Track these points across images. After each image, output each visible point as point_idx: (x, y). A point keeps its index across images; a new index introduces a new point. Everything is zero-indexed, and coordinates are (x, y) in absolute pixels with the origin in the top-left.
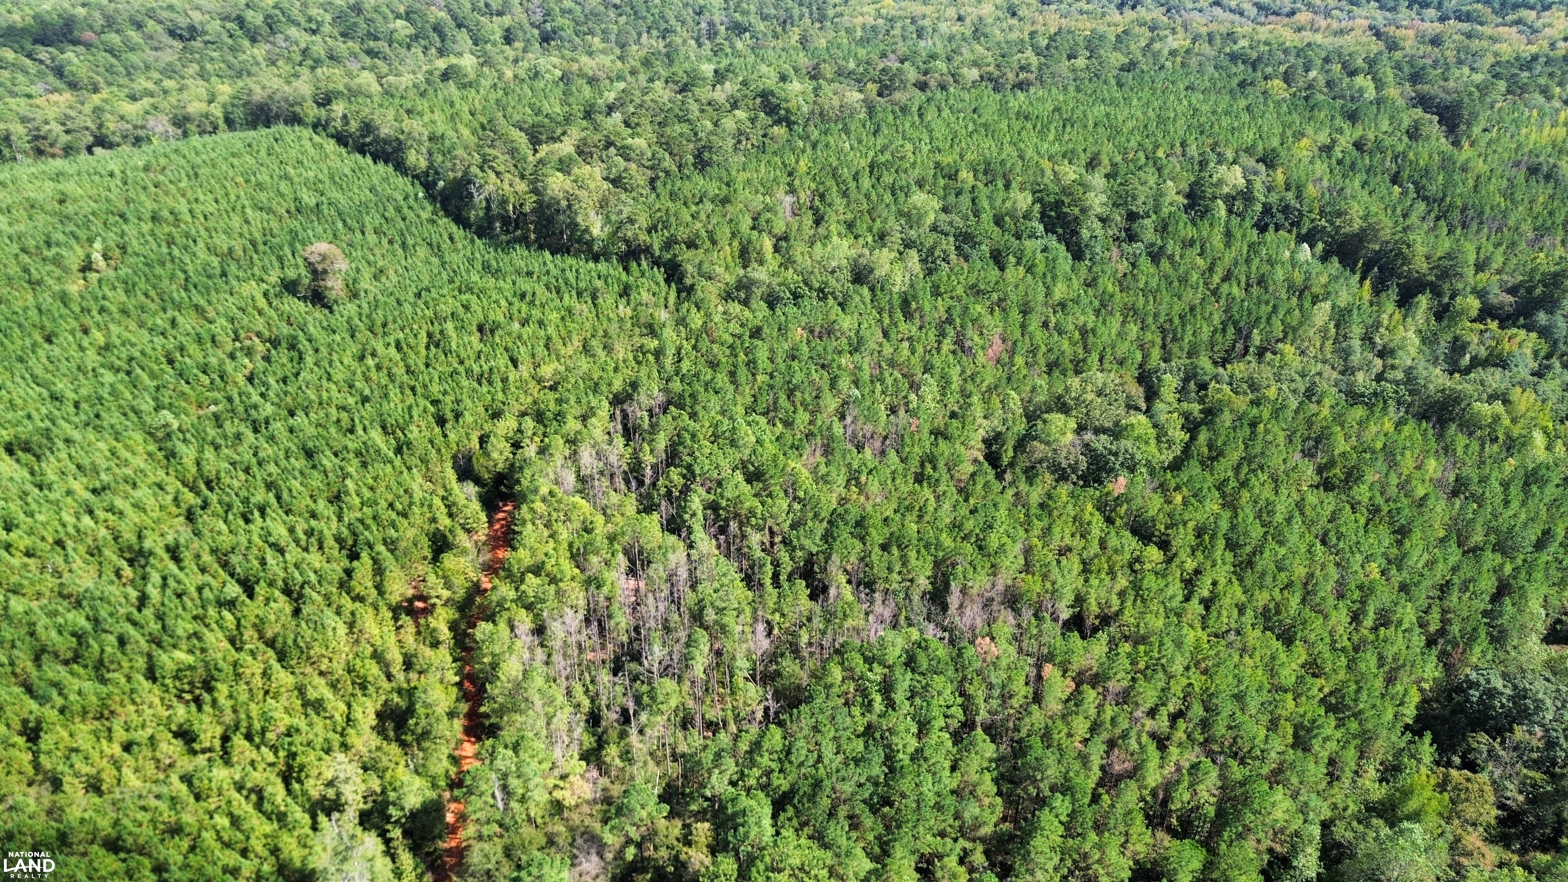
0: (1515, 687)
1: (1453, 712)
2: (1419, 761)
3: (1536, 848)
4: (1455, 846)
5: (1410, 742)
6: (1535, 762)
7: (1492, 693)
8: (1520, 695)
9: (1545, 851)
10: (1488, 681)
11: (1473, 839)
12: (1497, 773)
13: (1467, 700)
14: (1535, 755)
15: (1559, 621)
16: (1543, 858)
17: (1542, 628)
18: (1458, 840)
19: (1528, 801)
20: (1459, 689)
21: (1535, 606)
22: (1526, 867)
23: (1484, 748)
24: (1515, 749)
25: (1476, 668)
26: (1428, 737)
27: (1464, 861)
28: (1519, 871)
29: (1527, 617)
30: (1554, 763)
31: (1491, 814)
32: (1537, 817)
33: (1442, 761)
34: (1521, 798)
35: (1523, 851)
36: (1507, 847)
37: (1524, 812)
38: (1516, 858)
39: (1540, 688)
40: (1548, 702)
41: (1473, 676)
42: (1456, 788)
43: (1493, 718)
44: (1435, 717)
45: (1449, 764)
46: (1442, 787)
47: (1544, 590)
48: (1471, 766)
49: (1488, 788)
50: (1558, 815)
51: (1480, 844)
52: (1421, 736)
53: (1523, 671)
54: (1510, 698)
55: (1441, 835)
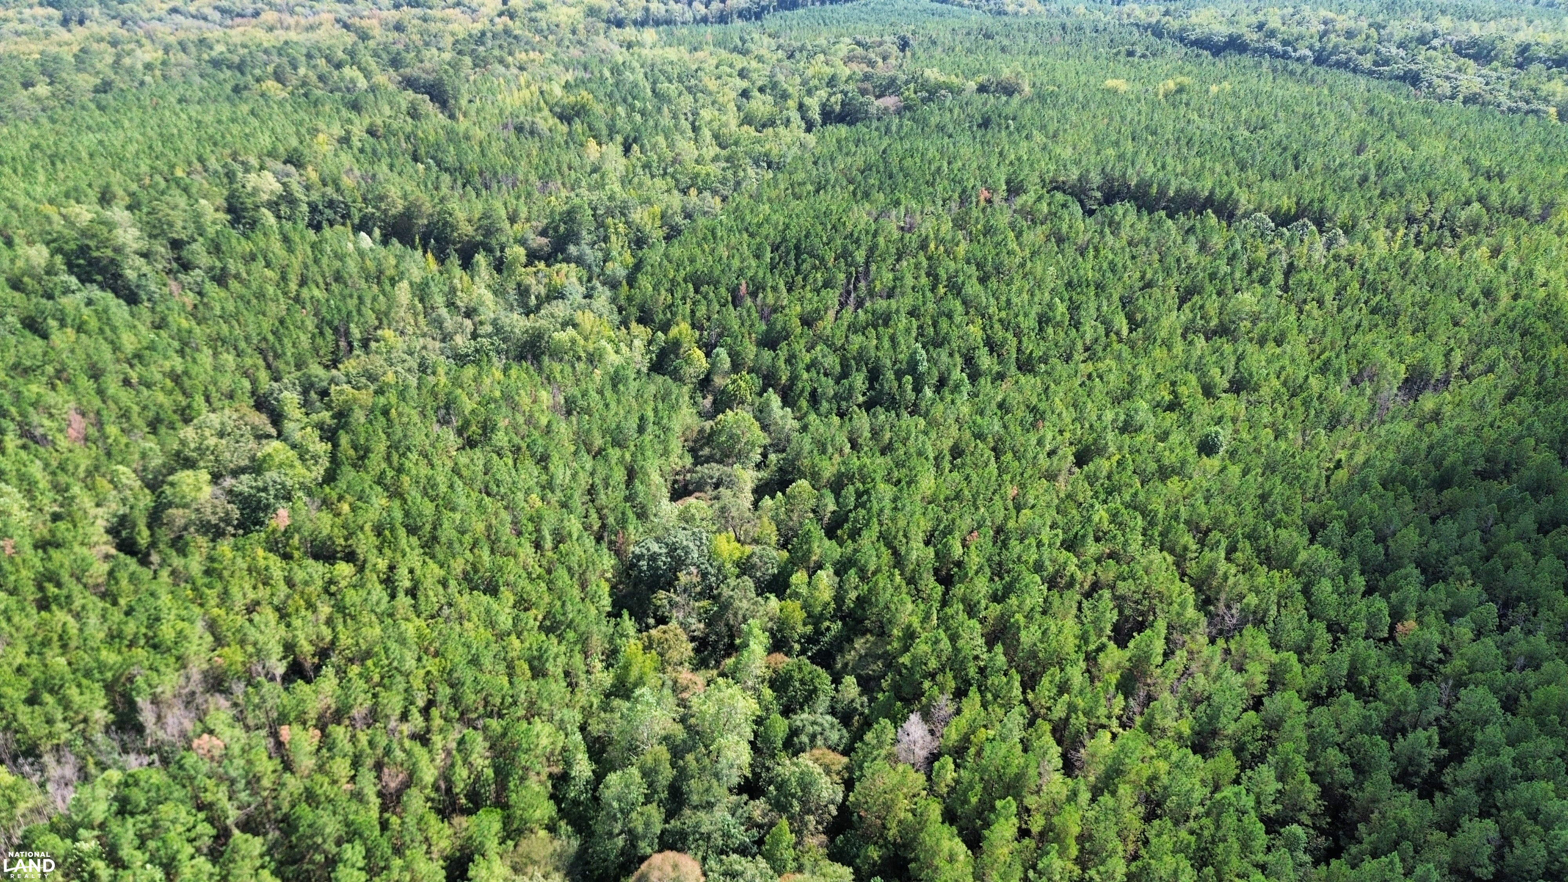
0: (667, 544)
1: (635, 585)
2: (627, 636)
3: (724, 657)
4: (676, 688)
5: (617, 625)
6: (700, 594)
7: (654, 557)
8: (672, 549)
9: (729, 655)
10: (648, 550)
11: (685, 675)
12: (681, 615)
13: (641, 571)
14: (698, 589)
15: (675, 482)
16: (730, 662)
17: (665, 493)
18: (675, 682)
19: (708, 625)
20: (632, 566)
21: (656, 478)
22: (723, 675)
23: (665, 602)
24: (685, 591)
25: (637, 543)
26: (626, 614)
27: (685, 695)
28: (720, 680)
29: (653, 488)
30: (711, 589)
31: (688, 648)
32: (717, 634)
33: (643, 628)
34: (702, 626)
35: (718, 663)
36: (707, 667)
37: (707, 635)
38: (715, 672)
39: (682, 537)
40: (691, 545)
41: (637, 551)
42: (660, 643)
43: (662, 576)
44: (625, 596)
45: (648, 627)
46: (647, 648)
47: (657, 462)
48: (662, 620)
49: (679, 631)
50: (727, 625)
51: (690, 676)
52: (620, 615)
53: (667, 530)
54: (668, 554)
55: (663, 684)
